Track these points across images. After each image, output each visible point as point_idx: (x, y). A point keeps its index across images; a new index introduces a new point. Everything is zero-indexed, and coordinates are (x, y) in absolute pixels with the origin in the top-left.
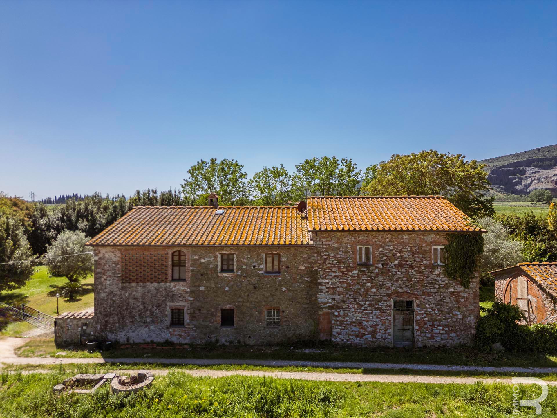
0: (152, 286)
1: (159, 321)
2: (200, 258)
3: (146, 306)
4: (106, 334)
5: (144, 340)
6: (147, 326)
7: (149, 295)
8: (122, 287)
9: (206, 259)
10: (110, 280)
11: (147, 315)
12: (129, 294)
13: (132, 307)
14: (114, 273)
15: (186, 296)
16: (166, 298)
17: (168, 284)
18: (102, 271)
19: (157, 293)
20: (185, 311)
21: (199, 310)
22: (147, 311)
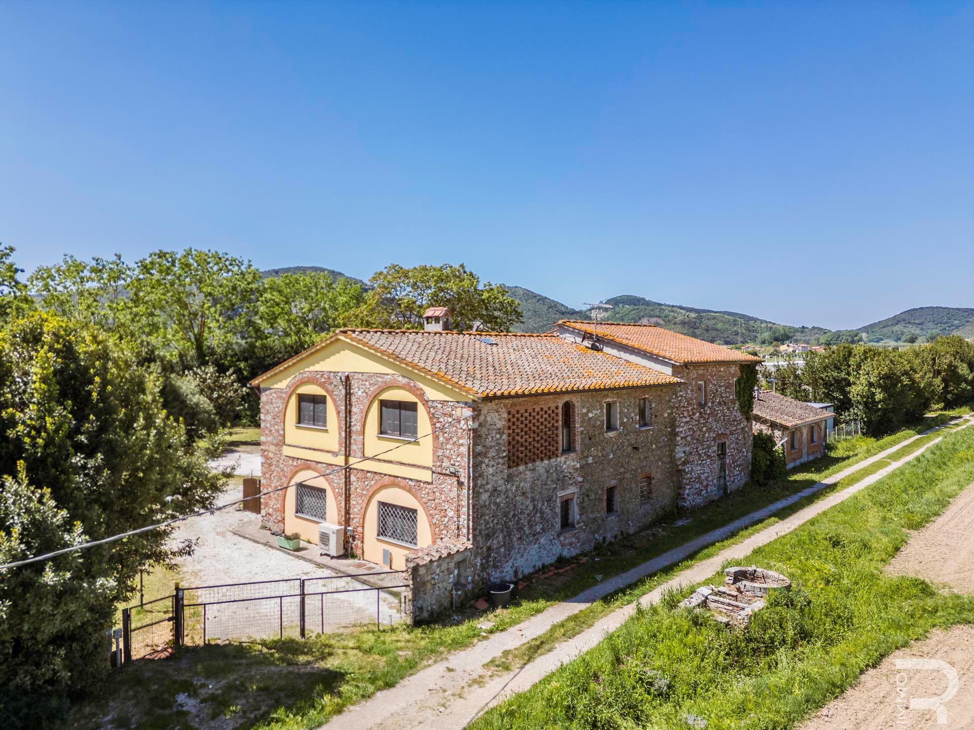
0: (541, 466)
1: (550, 526)
2: (589, 411)
3: (536, 503)
4: (488, 574)
5: (534, 566)
6: (537, 539)
7: (539, 482)
8: (508, 476)
9: (594, 412)
10: (493, 466)
11: (537, 519)
12: (517, 487)
13: (519, 511)
14: (498, 451)
15: (576, 475)
16: (557, 484)
17: (559, 459)
18: (483, 450)
19: (548, 478)
20: (575, 501)
21: (588, 496)
22: (536, 513)
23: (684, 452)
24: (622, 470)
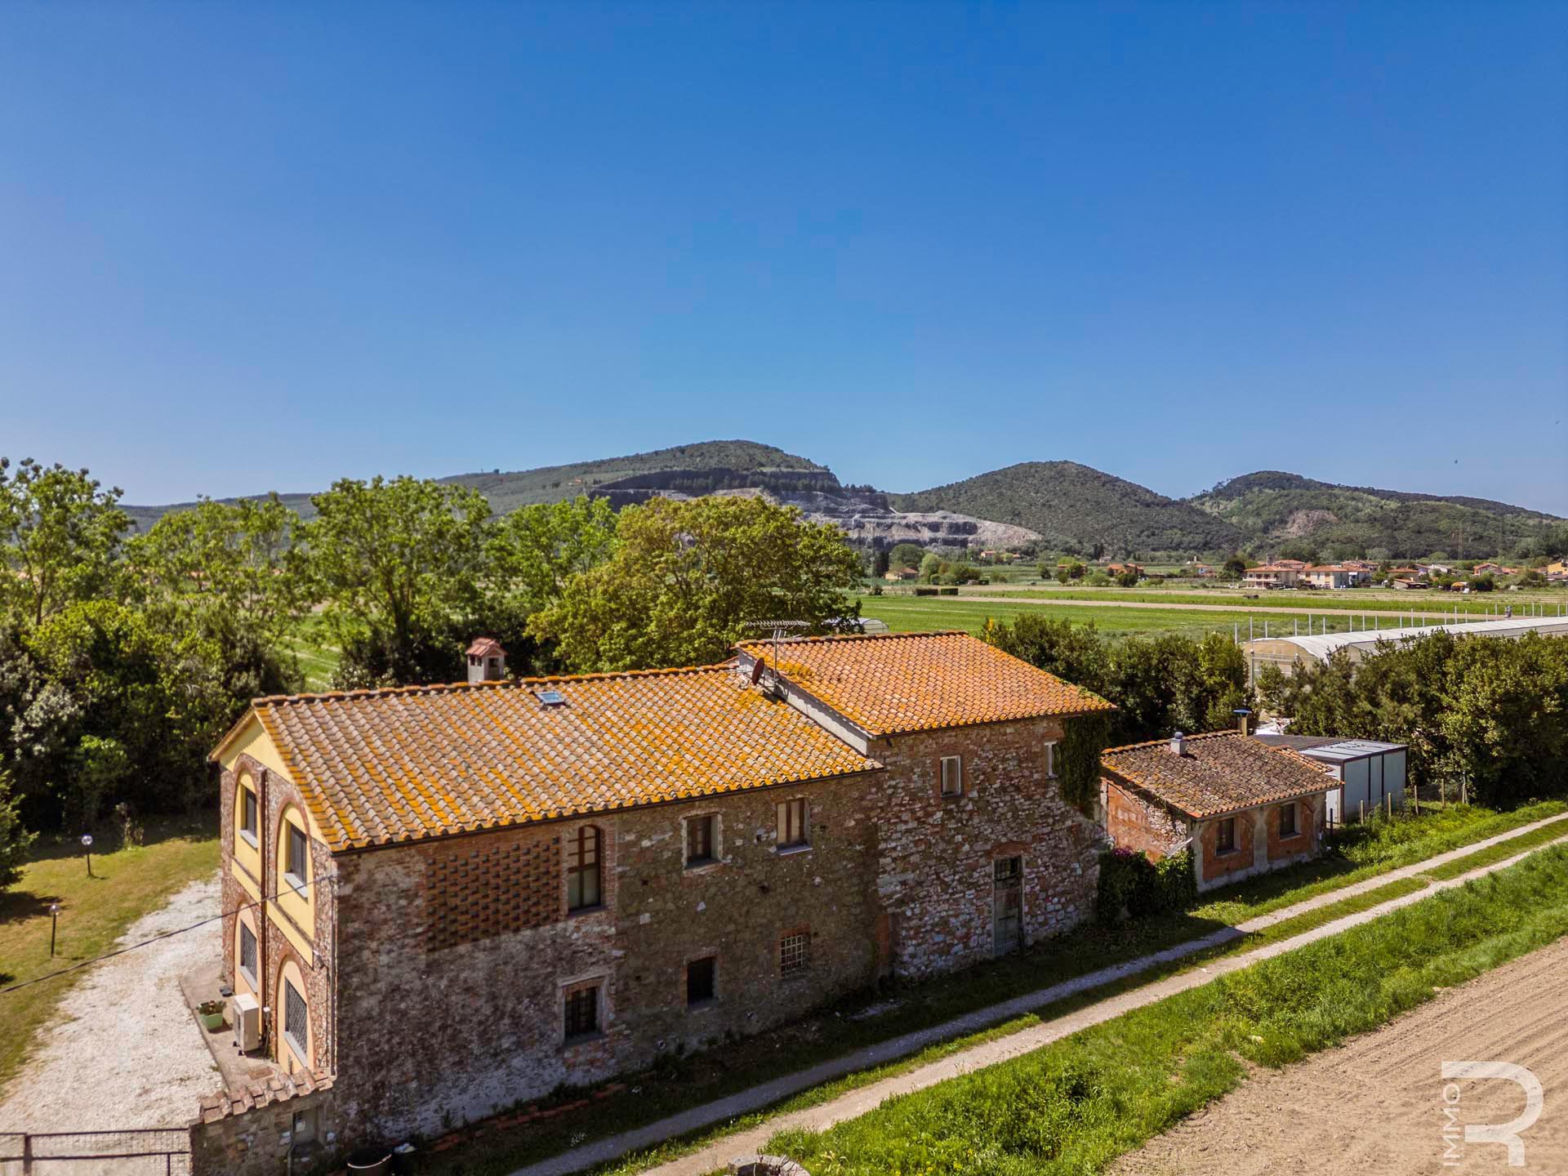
0: (514, 943)
1: (536, 1037)
2: (640, 837)
3: (501, 1002)
4: (377, 1126)
5: (495, 1106)
6: (503, 1061)
7: (509, 968)
8: (428, 965)
9: (654, 837)
10: (389, 952)
11: (502, 1028)
12: (451, 981)
13: (457, 1018)
14: (403, 928)
15: (606, 947)
16: (555, 966)
17: (560, 926)
18: (366, 928)
19: (531, 958)
20: (603, 992)
21: (638, 978)
22: (502, 1018)
23: (904, 883)
24: (731, 927)
